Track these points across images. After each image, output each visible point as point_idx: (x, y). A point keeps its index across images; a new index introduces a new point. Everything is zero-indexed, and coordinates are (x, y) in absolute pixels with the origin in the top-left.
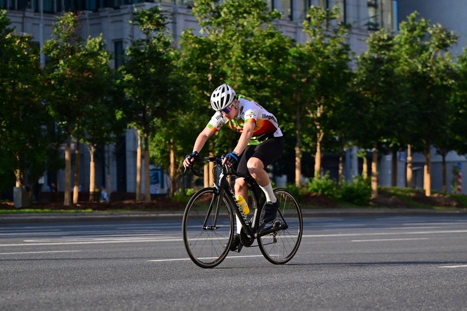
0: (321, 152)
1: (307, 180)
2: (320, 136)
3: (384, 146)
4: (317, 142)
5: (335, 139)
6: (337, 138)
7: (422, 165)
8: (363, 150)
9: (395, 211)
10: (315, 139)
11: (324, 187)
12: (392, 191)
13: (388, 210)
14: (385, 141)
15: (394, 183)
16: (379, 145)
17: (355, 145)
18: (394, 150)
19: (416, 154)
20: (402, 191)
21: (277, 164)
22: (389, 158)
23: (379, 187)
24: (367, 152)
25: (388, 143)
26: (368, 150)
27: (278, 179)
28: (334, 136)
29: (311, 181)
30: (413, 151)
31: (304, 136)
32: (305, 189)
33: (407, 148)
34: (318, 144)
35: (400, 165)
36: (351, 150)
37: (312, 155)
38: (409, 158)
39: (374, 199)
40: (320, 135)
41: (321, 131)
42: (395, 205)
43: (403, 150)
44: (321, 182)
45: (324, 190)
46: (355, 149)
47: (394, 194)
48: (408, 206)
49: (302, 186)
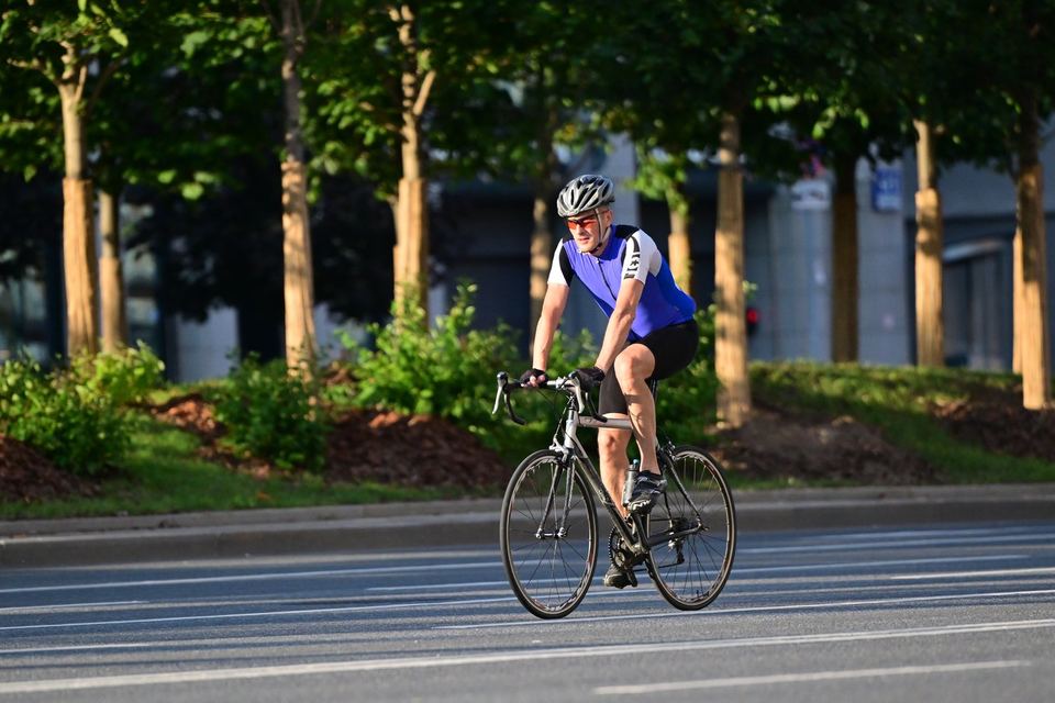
0: (427, 170)
1: (350, 336)
2: (419, 91)
3: (783, 129)
4: (402, 123)
5: (505, 95)
6: (516, 92)
7: (1001, 226)
8: (661, 157)
9: (848, 497)
10: (390, 107)
11: (444, 374)
12: (834, 388)
13: (814, 498)
14: (788, 102)
15: (846, 341)
16: (754, 127)
17: (617, 128)
18: (842, 153)
19: (964, 169)
20: (889, 385)
21: (179, 245)
22: (812, 194)
23: (759, 364)
24: (689, 166)
25: (803, 116)
26: (695, 156)
27: (188, 332)
28: (501, 84)
29: (371, 344)
30: (942, 152)
31: (327, 88)
32: (338, 393)
33: (913, 137)
34: (409, 132)
35: (877, 235)
36: (596, 158)
37: (380, 195)
38: (926, 199)
39: (732, 434)
40: (417, 86)
41: (423, 58)
42: (848, 466)
43: (888, 155)
44: (430, 347)
45: (445, 392)
46: (620, 149)
47: (844, 404)
48: (927, 471)
49: (324, 375)
